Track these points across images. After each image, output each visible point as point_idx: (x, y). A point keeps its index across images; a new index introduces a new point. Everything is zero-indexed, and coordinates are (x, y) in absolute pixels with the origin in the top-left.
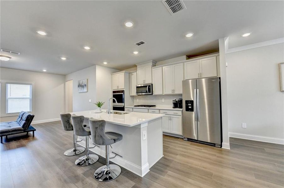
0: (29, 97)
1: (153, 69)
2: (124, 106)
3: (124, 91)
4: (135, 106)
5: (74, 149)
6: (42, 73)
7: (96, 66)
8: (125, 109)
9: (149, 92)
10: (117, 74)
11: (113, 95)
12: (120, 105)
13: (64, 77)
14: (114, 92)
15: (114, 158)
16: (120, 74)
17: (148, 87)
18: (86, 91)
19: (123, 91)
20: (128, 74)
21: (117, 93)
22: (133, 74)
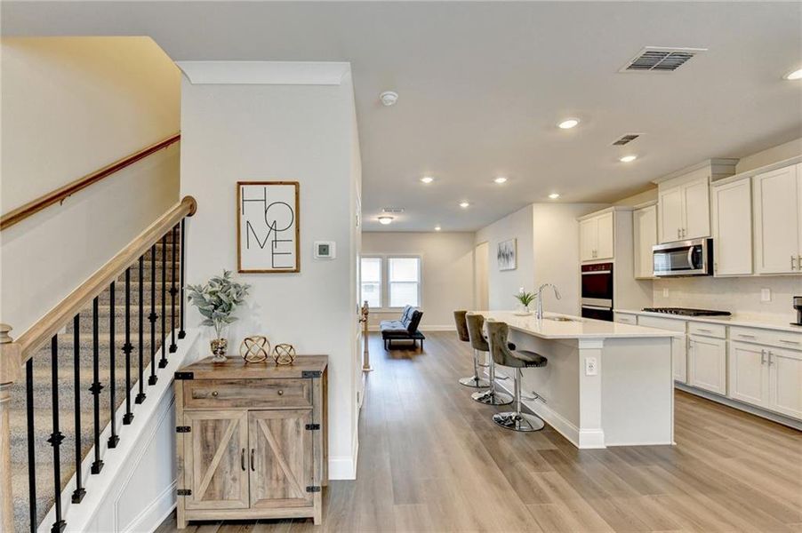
0: (416, 280)
1: (714, 190)
2: (612, 308)
3: (612, 264)
4: (646, 310)
5: (474, 377)
6: (432, 232)
7: (534, 205)
8: (616, 316)
9: (696, 268)
10: (593, 219)
11: (583, 276)
12: (600, 304)
13: (470, 236)
14: (585, 268)
15: (532, 400)
16: (601, 216)
17: (691, 250)
18: (513, 267)
19: (609, 266)
20: (630, 213)
21: (593, 270)
22: (644, 213)
